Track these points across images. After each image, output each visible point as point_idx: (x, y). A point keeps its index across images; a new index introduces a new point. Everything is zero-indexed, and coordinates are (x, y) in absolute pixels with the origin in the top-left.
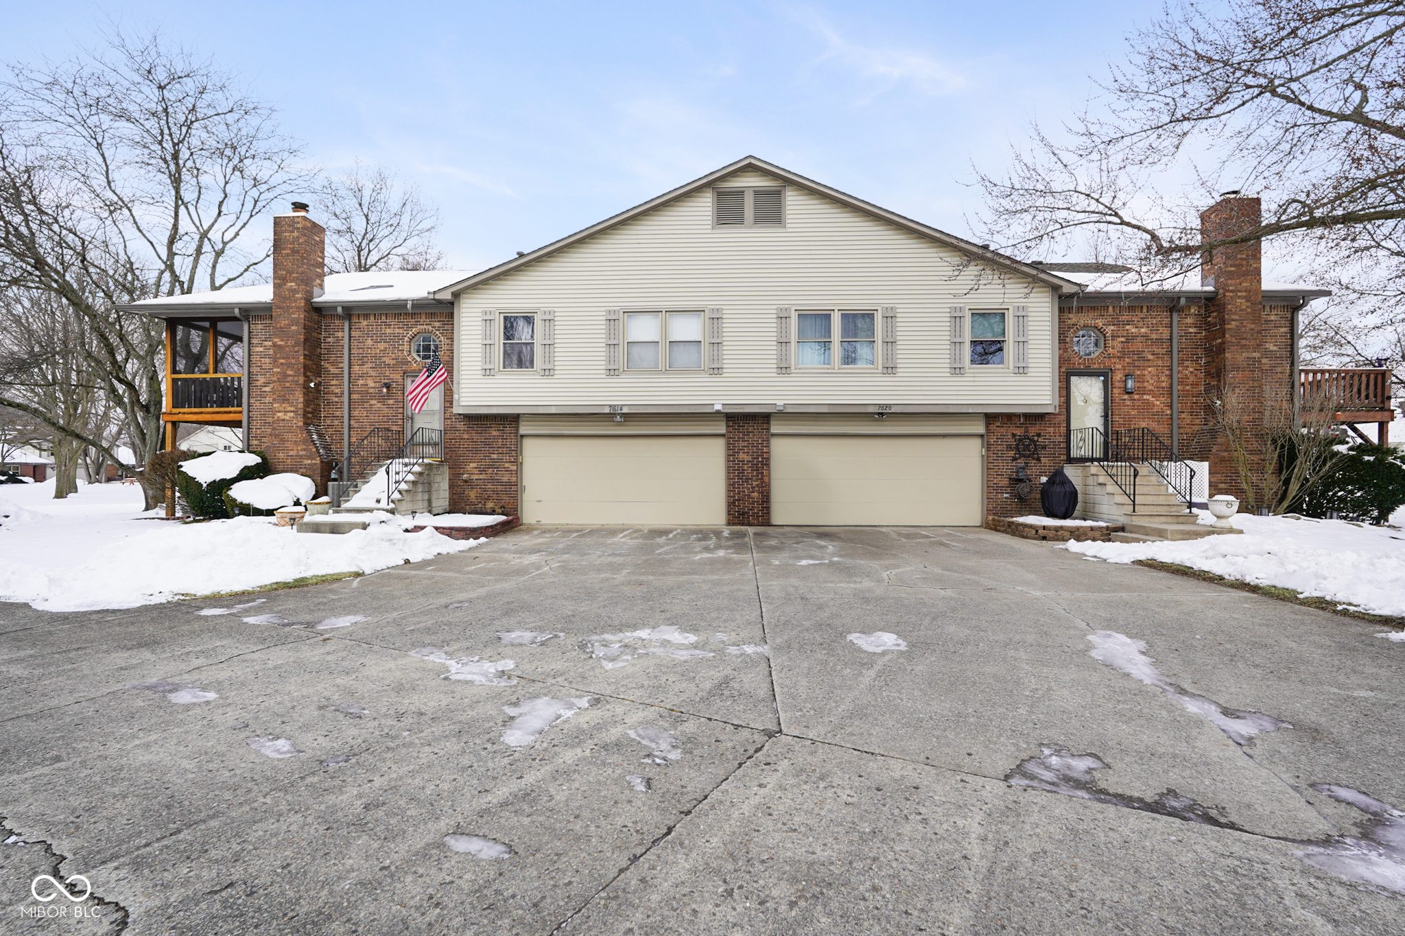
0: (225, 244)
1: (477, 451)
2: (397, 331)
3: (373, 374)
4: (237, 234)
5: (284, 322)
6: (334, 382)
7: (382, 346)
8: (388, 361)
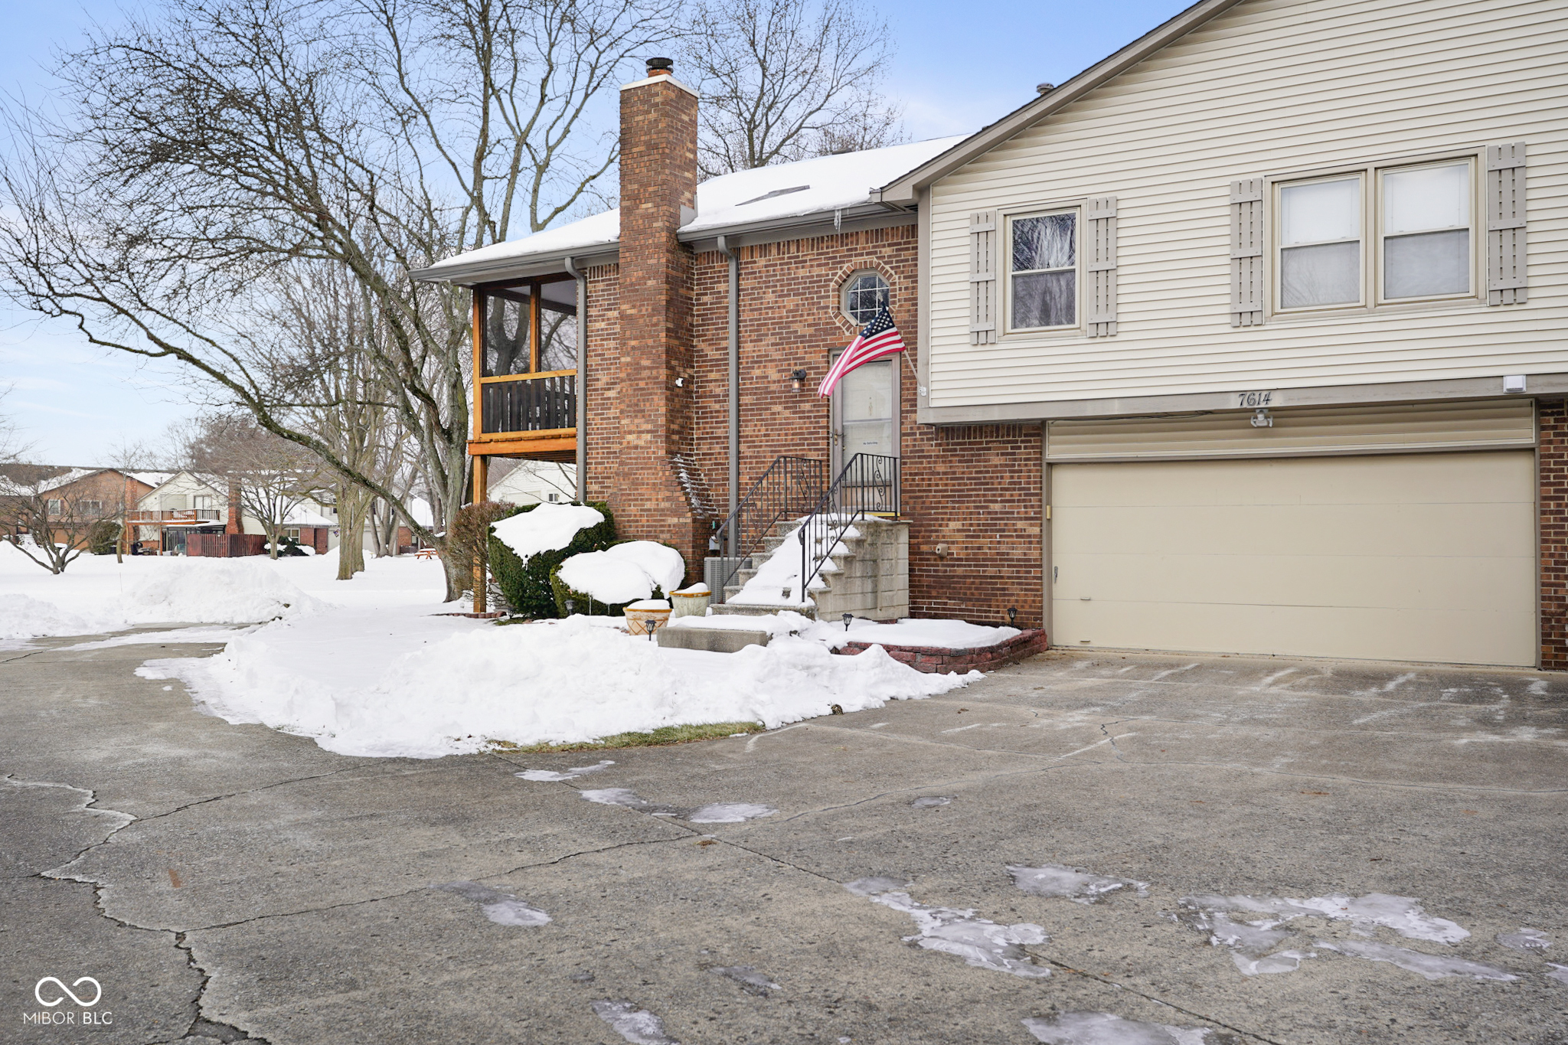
0: (550, 149)
2: (816, 271)
3: (777, 355)
4: (567, 131)
5: (637, 274)
6: (713, 376)
7: (790, 302)
8: (801, 329)
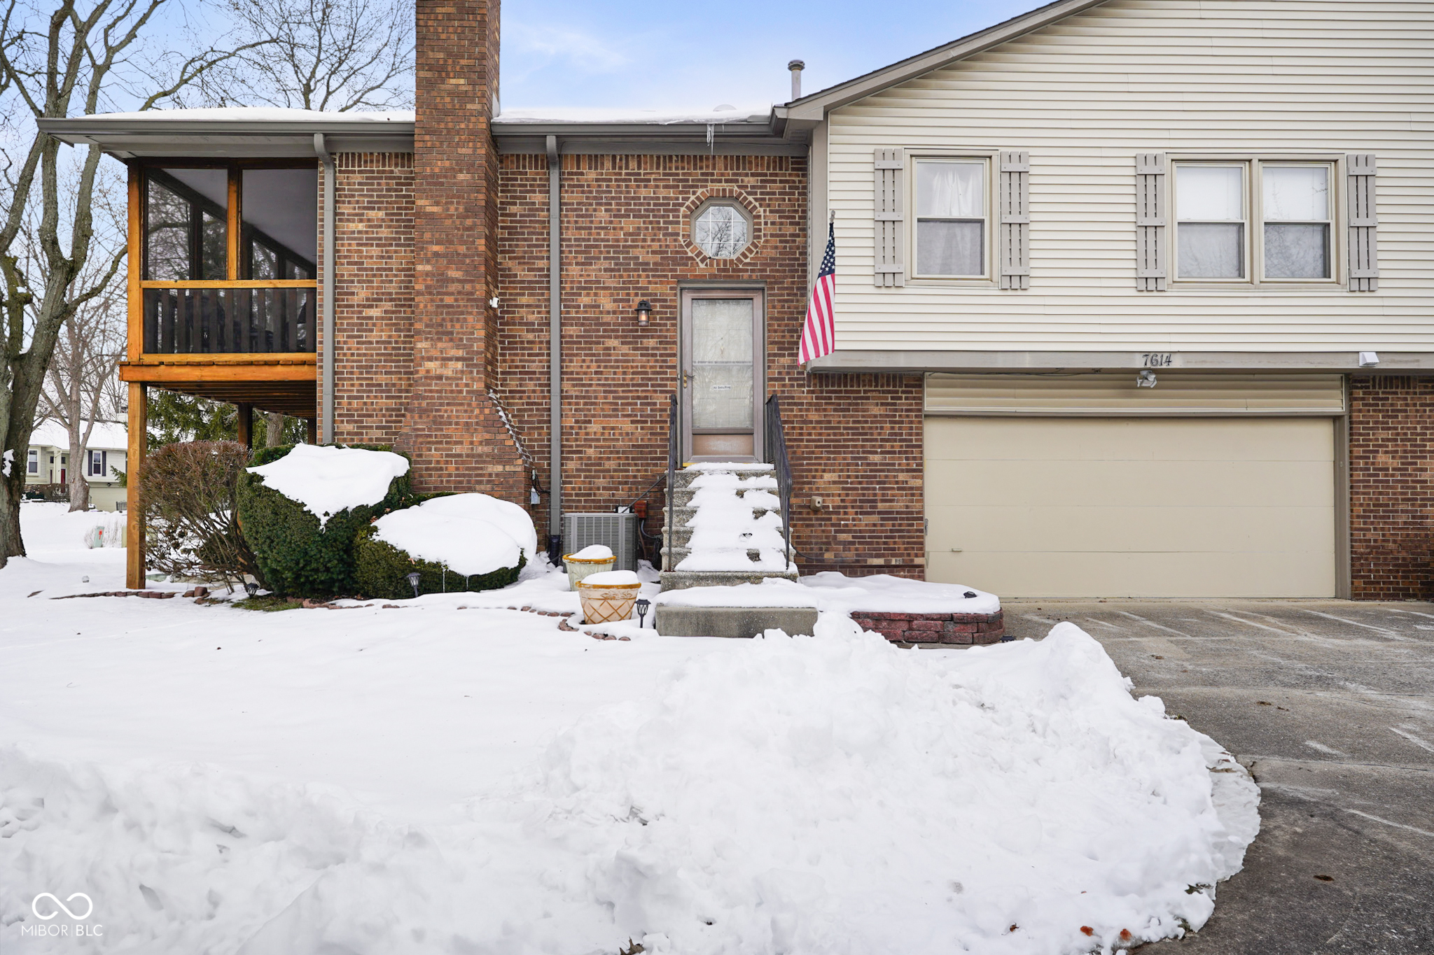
1: (838, 448)
2: (662, 193)
3: (611, 283)
5: (441, 164)
6: (524, 300)
7: (629, 224)
8: (642, 255)
